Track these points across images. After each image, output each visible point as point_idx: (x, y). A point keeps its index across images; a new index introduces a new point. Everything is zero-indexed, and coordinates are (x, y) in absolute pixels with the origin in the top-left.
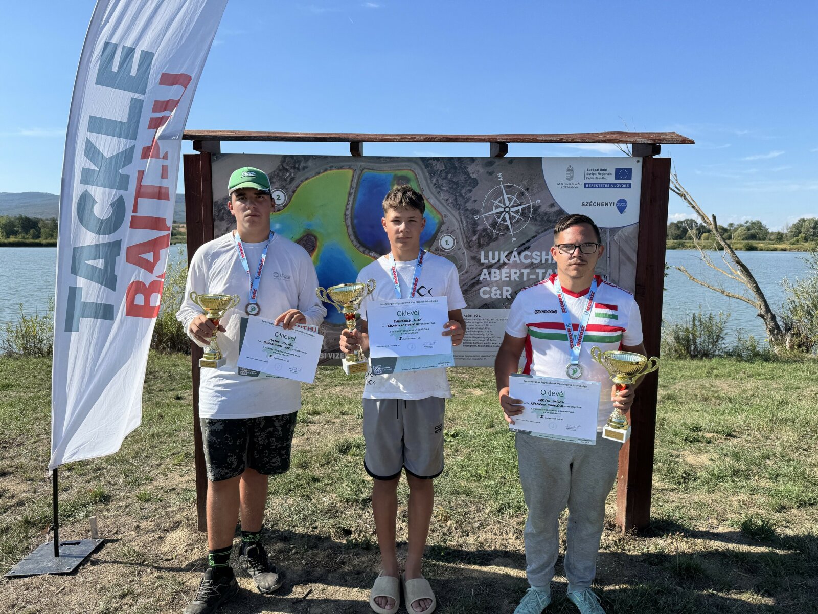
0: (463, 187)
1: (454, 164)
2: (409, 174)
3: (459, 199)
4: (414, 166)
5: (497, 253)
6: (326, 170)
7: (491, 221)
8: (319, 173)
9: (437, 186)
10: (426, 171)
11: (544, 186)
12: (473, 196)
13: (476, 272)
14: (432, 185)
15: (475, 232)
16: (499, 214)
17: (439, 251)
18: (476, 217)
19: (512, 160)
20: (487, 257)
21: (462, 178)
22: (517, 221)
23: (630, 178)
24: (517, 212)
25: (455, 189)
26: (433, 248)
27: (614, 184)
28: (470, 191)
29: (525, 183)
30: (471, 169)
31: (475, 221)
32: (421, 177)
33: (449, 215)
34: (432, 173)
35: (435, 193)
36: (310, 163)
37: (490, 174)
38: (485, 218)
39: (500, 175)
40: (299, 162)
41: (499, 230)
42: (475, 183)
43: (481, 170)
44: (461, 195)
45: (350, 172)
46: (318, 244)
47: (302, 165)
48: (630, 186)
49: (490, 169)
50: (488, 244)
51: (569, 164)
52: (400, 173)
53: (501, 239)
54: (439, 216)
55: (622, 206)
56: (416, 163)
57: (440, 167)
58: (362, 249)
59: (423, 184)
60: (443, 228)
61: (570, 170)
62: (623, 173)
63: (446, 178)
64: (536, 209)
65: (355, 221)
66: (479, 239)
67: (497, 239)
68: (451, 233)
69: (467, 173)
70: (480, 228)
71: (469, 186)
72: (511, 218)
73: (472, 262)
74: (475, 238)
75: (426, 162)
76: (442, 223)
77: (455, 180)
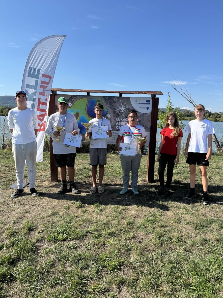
2: (100, 100)
3: (112, 106)
4: (101, 98)
5: (120, 118)
6: (81, 98)
8: (80, 99)
10: (104, 99)
11: (130, 104)
13: (115, 123)
15: (115, 114)
17: (107, 118)
18: (115, 110)
19: (123, 97)
22: (124, 111)
23: (149, 102)
24: (124, 109)
25: (111, 104)
26: (106, 117)
27: (146, 103)
28: (114, 104)
29: (126, 103)
30: (114, 99)
34: (106, 100)
35: (106, 104)
36: (78, 97)
37: (119, 100)
38: (117, 110)
39: (121, 101)
40: (75, 97)
41: (120, 113)
43: (117, 99)
45: (87, 99)
46: (79, 115)
47: (76, 97)
48: (149, 104)
50: (118, 116)
51: (136, 99)
52: (98, 100)
54: (107, 110)
55: (148, 108)
57: (107, 98)
58: (89, 117)
61: (136, 100)
62: (148, 101)
63: (109, 101)
64: (129, 109)
65: (88, 110)
67: (120, 115)
68: (110, 114)
72: (123, 110)
75: (104, 97)
76: (108, 111)
77: (111, 101)
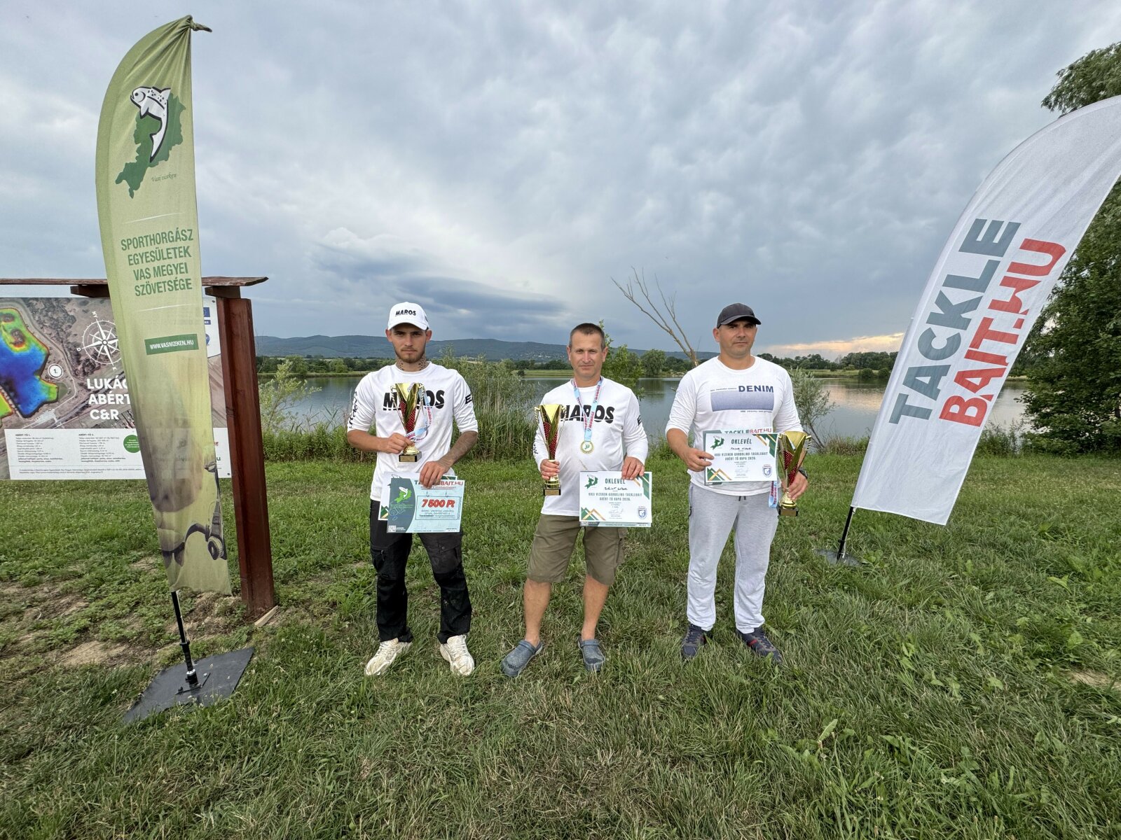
0: (63, 323)
1: (52, 304)
2: (14, 312)
3: (61, 334)
4: (17, 305)
5: (101, 380)
7: (92, 352)
9: (40, 322)
10: (28, 309)
12: (73, 330)
13: (84, 397)
14: (35, 322)
15: (79, 362)
16: (98, 347)
18: (78, 349)
19: (103, 300)
20: (93, 384)
21: (61, 315)
23: (208, 316)
25: (57, 325)
26: (43, 376)
28: (70, 327)
30: (68, 308)
31: (77, 352)
32: (24, 315)
33: (54, 347)
34: (34, 312)
35: (39, 328)
37: (86, 312)
39: (94, 313)
42: (73, 319)
43: (77, 309)
44: (62, 330)
48: (208, 322)
49: (85, 308)
52: (5, 312)
53: (104, 369)
54: (45, 348)
56: (19, 303)
57: (40, 306)
59: (28, 322)
60: (49, 359)
63: (47, 315)
66: (83, 368)
67: (99, 368)
68: (58, 363)
69: (65, 312)
70: (83, 358)
71: (68, 322)
73: (80, 388)
74: (80, 367)
75: (27, 301)
76: (48, 355)
77: (55, 317)
